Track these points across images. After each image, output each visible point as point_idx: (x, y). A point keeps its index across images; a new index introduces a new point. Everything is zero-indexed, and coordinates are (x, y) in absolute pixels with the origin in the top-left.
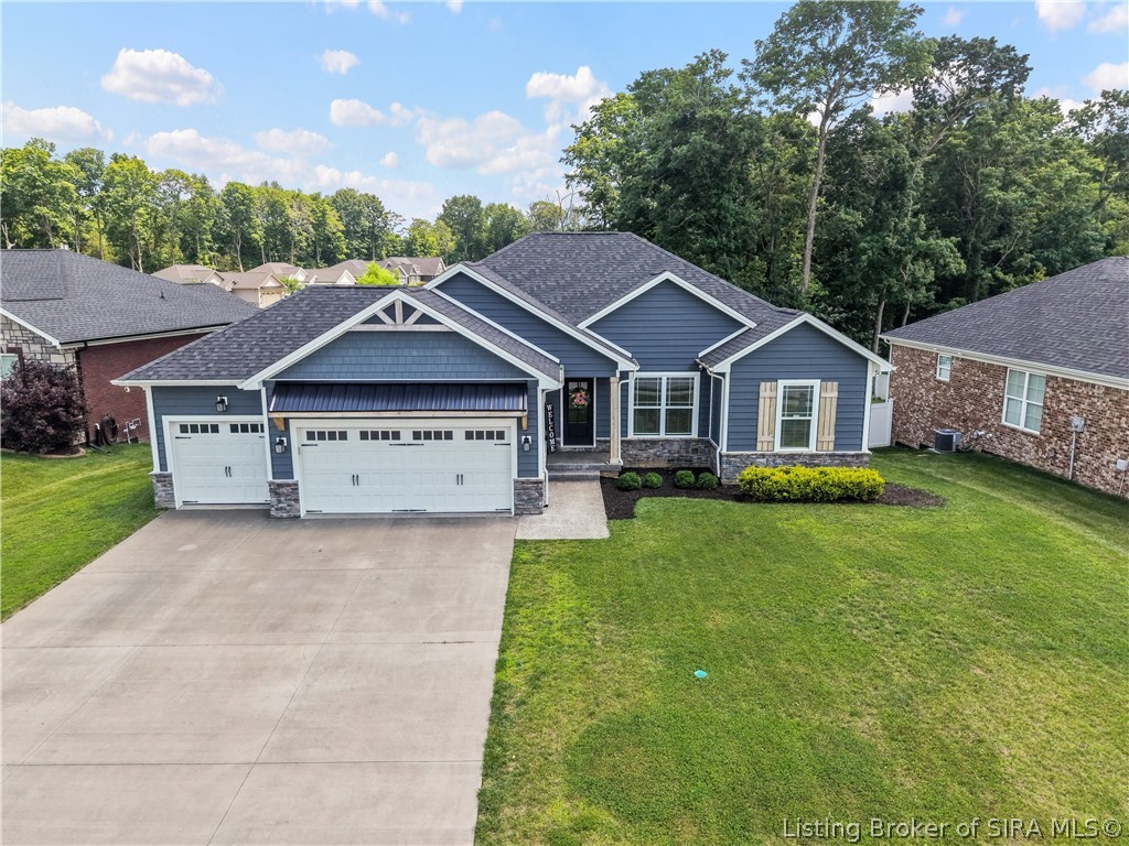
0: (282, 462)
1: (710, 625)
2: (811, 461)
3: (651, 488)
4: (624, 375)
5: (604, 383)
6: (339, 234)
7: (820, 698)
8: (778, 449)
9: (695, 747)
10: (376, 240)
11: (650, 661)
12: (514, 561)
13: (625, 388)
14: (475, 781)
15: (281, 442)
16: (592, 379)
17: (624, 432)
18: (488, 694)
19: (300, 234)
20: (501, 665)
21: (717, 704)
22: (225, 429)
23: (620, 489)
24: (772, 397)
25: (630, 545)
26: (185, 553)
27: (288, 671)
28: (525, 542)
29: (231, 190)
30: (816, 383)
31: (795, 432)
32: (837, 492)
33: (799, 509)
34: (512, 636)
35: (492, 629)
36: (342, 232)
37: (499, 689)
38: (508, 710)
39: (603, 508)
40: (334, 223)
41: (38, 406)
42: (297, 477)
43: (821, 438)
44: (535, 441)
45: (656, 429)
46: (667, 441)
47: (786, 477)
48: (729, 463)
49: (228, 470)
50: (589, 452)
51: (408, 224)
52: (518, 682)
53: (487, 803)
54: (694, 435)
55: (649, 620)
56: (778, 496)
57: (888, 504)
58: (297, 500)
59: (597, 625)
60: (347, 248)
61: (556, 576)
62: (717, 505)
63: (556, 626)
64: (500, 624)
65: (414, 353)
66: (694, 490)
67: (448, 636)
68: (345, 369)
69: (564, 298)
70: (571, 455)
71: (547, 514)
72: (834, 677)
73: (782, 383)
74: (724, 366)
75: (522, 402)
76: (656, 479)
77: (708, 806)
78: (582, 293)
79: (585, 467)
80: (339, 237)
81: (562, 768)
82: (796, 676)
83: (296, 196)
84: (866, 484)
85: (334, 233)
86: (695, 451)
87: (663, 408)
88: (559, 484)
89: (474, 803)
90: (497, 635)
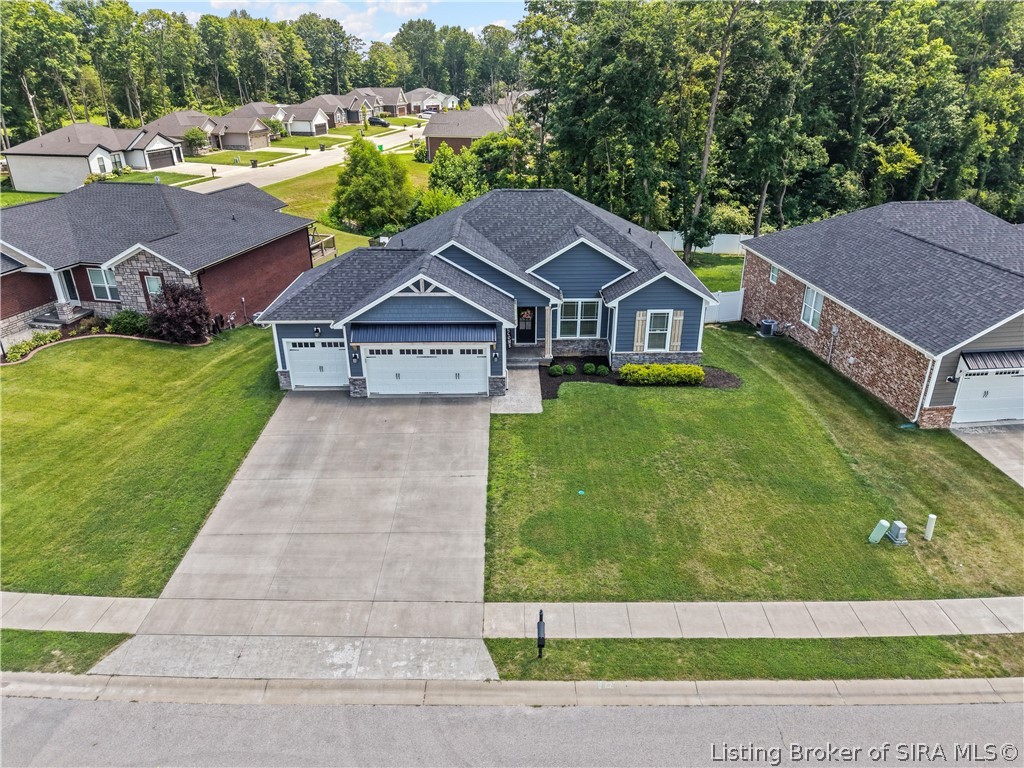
0: (356, 367)
1: (589, 467)
2: (665, 359)
3: (569, 374)
4: (555, 305)
5: (542, 310)
6: (306, 62)
7: (633, 505)
8: (646, 350)
9: (574, 526)
10: (339, 66)
11: (559, 486)
12: (491, 428)
13: (555, 313)
14: (483, 539)
15: (355, 357)
16: (534, 308)
17: (554, 335)
18: (485, 502)
19: (271, 64)
20: (489, 488)
21: (587, 507)
22: (318, 346)
23: (550, 375)
24: (644, 319)
25: (554, 417)
26: (312, 422)
27: (391, 491)
28: (496, 415)
29: (206, 22)
30: (671, 312)
31: (657, 340)
32: (677, 380)
33: (652, 391)
34: (493, 473)
35: (483, 468)
36: (309, 60)
37: (490, 500)
38: (494, 509)
39: (539, 390)
40: (301, 53)
41: (184, 316)
42: (365, 375)
43: (672, 345)
44: (501, 356)
45: (575, 333)
46: (581, 340)
47: (647, 371)
48: (616, 358)
49: (321, 368)
50: (532, 347)
51: (366, 49)
52: (498, 496)
53: (489, 548)
54: (598, 336)
55: (560, 464)
56: (642, 382)
57: (706, 387)
58: (365, 388)
59: (535, 467)
60: (314, 75)
61: (514, 438)
62: (605, 387)
63: (514, 468)
64: (487, 466)
65: (431, 307)
66: (594, 376)
67: (462, 472)
68: (391, 316)
69: (517, 247)
70: (521, 351)
71: (508, 395)
72: (643, 494)
73: (650, 312)
74: (614, 304)
75: (492, 335)
76: (572, 368)
77: (577, 550)
78: (528, 242)
79: (530, 360)
80: (306, 65)
81: (519, 534)
82: (625, 494)
83: (264, 26)
84: (693, 376)
85: (301, 62)
86: (598, 346)
87: (579, 320)
88: (514, 371)
89: (484, 548)
90: (486, 472)
